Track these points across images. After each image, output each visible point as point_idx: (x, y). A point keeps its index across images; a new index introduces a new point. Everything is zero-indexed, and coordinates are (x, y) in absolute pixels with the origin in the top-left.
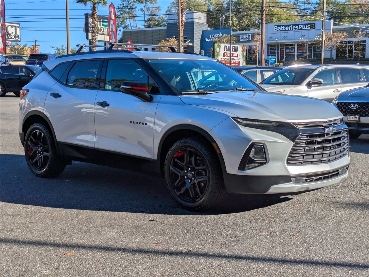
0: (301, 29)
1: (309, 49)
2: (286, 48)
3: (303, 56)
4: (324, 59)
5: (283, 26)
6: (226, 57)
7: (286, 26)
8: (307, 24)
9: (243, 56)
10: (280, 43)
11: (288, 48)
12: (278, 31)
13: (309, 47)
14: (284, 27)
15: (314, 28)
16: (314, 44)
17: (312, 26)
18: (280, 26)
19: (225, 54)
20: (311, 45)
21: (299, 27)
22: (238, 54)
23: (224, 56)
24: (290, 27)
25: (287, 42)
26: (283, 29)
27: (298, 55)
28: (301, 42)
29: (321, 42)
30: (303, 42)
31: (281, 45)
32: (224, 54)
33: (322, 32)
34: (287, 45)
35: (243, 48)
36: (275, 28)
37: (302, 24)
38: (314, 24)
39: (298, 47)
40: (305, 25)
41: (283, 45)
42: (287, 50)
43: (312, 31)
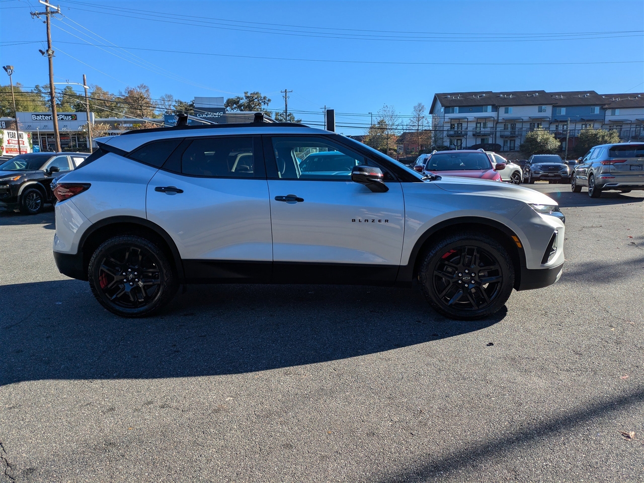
0: (62, 119)
1: (73, 139)
2: (48, 137)
3: (67, 146)
4: (93, 148)
5: (42, 115)
6: (11, 144)
7: (45, 115)
8: (69, 115)
9: (30, 144)
10: (41, 132)
11: (50, 138)
12: (36, 120)
13: (72, 137)
14: (43, 117)
15: (76, 119)
16: (79, 134)
17: (73, 117)
18: (39, 115)
19: (10, 141)
20: (75, 135)
21: (60, 118)
22: (23, 142)
23: (9, 143)
24: (50, 117)
25: (49, 132)
26: (42, 118)
27: (61, 145)
28: (64, 132)
29: (87, 133)
30: (66, 132)
31: (42, 135)
32: (8, 141)
33: (88, 123)
34: (48, 135)
35: (28, 135)
36: (33, 117)
37: (63, 115)
38: (76, 115)
39: (60, 137)
40: (66, 115)
41: (45, 135)
42: (49, 139)
43: (74, 122)
